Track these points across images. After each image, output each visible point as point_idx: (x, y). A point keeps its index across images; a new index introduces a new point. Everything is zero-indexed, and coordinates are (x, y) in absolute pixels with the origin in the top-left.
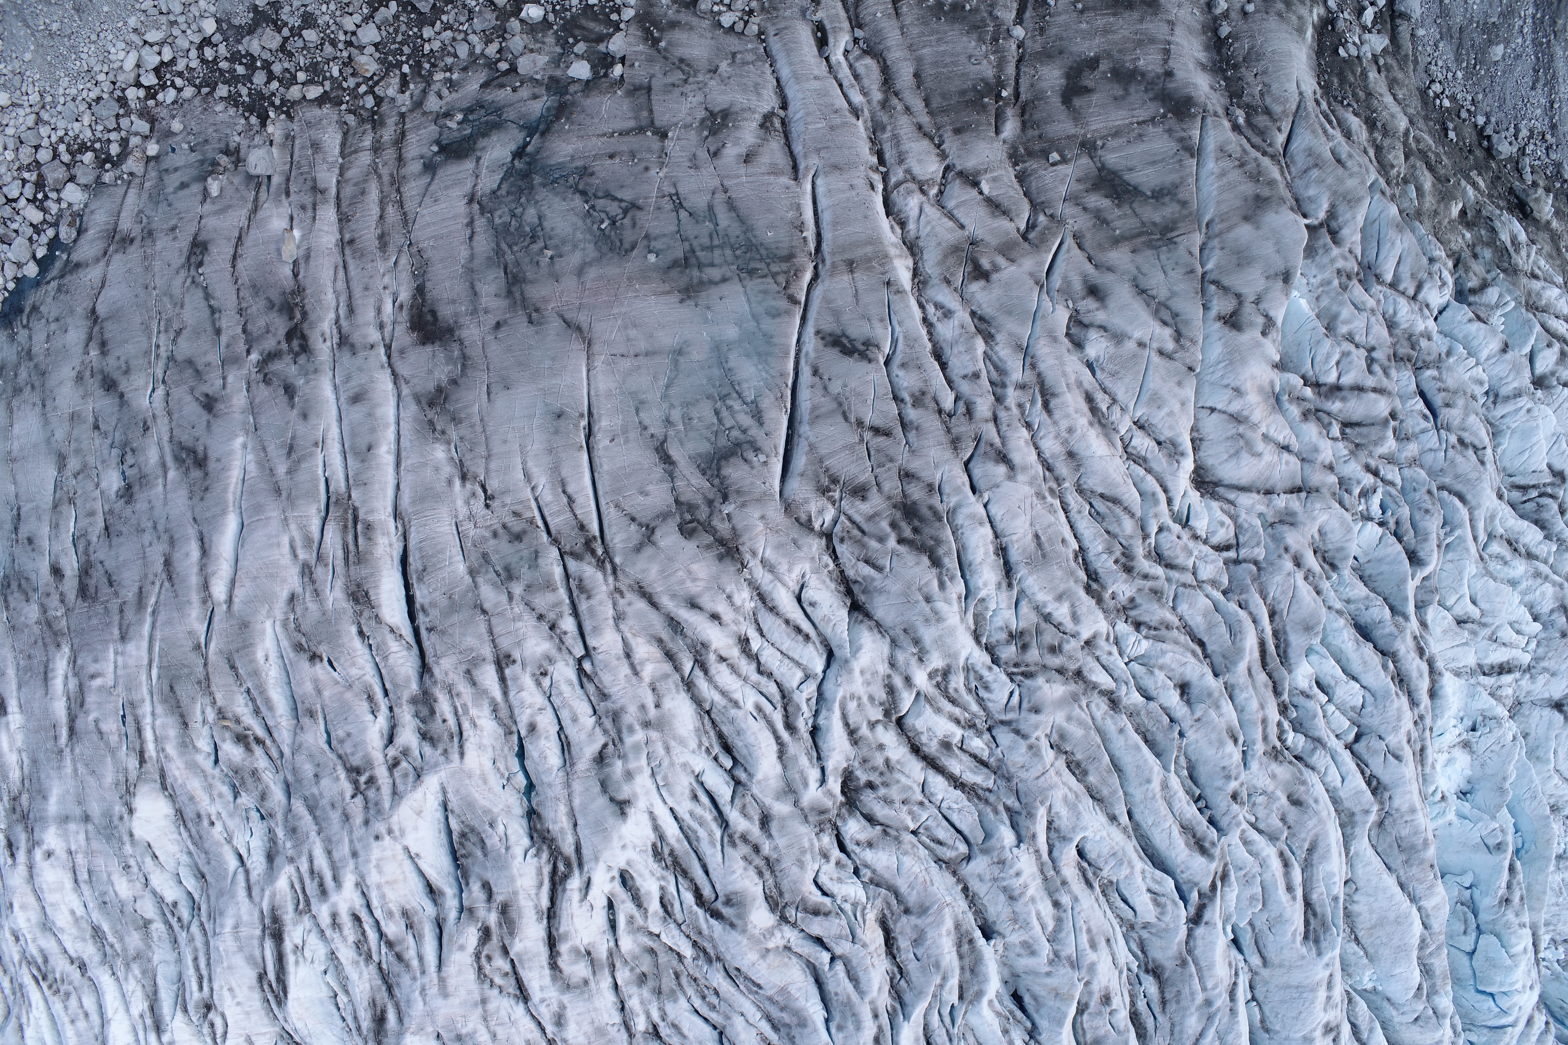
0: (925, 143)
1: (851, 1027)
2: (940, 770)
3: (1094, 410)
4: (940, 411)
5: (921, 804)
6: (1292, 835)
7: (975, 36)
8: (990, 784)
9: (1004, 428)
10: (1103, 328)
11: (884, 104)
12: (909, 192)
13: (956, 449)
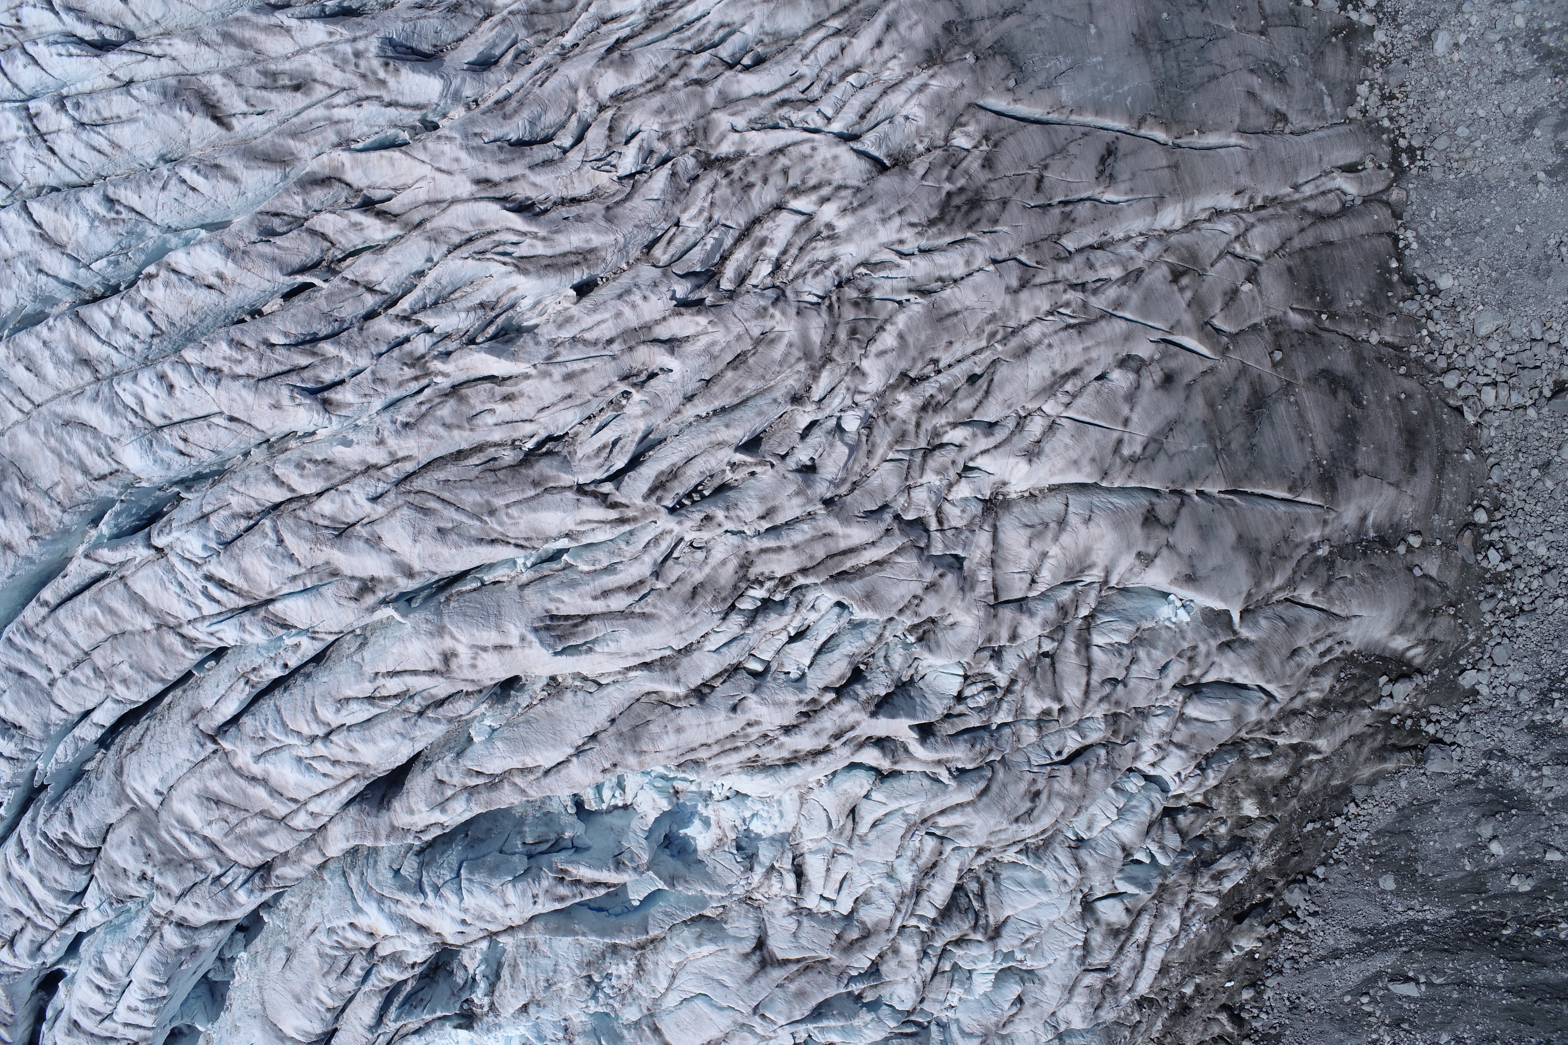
0: (1278, 242)
1: (502, 157)
2: (738, 241)
3: (1067, 377)
4: (1060, 235)
5: (710, 219)
6: (660, 595)
7: (1368, 298)
8: (726, 284)
9: (1049, 287)
10: (1138, 387)
11: (1304, 211)
12: (1236, 225)
13: (1028, 244)
